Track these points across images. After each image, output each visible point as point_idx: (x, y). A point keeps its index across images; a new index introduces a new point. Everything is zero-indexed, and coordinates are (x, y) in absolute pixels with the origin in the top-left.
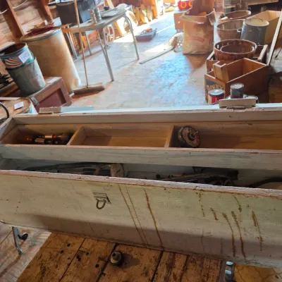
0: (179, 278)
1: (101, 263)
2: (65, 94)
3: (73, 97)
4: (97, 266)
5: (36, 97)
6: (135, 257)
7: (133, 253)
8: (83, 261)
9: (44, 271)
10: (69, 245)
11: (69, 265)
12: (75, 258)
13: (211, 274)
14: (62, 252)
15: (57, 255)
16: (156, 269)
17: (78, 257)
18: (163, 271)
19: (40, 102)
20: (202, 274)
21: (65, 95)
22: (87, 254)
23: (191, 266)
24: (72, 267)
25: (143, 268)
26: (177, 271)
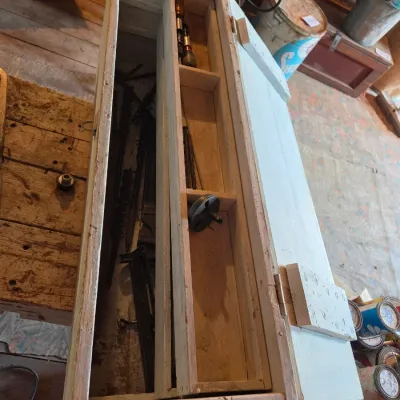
0: (47, 258)
1: (59, 166)
2: (368, 82)
3: (368, 96)
4: (55, 162)
5: (342, 41)
6: (72, 204)
7: (76, 200)
8: (61, 146)
9: (45, 107)
10: (80, 126)
11: (55, 132)
12: (63, 137)
13: (53, 298)
14: (70, 121)
15: (66, 116)
16: (56, 231)
17: (65, 139)
18: (55, 239)
19: (336, 51)
20: (53, 287)
21: (365, 81)
22: (70, 149)
23: (63, 272)
24: (51, 135)
25: (57, 215)
26: (56, 256)
